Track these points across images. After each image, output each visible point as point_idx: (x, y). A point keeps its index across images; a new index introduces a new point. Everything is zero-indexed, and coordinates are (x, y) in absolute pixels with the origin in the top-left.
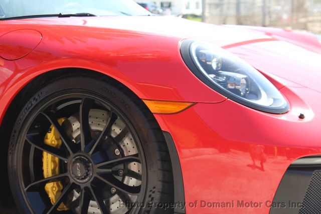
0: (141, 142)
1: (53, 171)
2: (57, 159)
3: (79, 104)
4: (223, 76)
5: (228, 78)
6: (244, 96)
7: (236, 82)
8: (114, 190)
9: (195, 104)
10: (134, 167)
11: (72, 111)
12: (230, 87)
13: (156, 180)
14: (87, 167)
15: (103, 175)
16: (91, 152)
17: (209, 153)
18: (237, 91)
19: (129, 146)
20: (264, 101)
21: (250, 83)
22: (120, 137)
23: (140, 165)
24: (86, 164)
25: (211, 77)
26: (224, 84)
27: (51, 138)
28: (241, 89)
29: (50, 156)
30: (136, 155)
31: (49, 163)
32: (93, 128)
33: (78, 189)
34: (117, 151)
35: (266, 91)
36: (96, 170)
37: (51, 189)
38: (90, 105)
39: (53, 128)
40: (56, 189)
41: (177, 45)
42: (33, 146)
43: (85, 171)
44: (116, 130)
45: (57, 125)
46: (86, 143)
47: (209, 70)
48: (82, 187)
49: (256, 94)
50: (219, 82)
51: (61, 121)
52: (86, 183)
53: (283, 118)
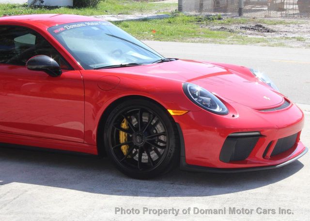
0: (166, 126)
1: (125, 140)
2: (126, 134)
3: (138, 110)
4: (200, 99)
5: (203, 100)
6: (210, 108)
7: (206, 102)
8: (153, 148)
9: (189, 111)
10: (162, 138)
11: (134, 114)
12: (204, 103)
13: (172, 143)
14: (142, 138)
15: (149, 141)
16: (143, 132)
17: (194, 132)
18: (207, 106)
19: (160, 128)
20: (218, 110)
21: (212, 101)
22: (155, 124)
23: (165, 137)
24: (141, 137)
25: (196, 99)
26: (201, 102)
27: (124, 125)
28: (209, 104)
29: (124, 133)
30: (164, 132)
31: (123, 136)
32: (143, 121)
33: (137, 147)
34: (155, 131)
35: (219, 105)
36: (146, 139)
37: (124, 149)
38: (143, 111)
39: (125, 120)
40: (126, 148)
41: (181, 85)
42: (116, 129)
43: (141, 140)
44: (154, 121)
45: (127, 119)
46: (141, 128)
47: (195, 96)
48: (140, 146)
49: (215, 107)
50: (199, 102)
51: (129, 117)
52: (141, 144)
53: (225, 117)
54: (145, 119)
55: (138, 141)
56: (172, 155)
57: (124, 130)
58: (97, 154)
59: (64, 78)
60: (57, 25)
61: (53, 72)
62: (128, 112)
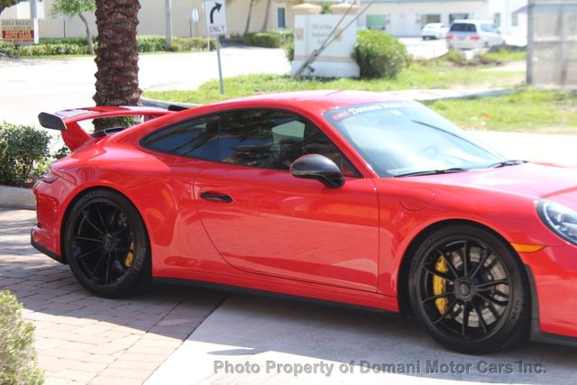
0: (508, 269)
1: (442, 290)
2: (444, 281)
3: (463, 244)
4: (565, 226)
5: (569, 228)
7: (574, 231)
8: (487, 304)
9: (546, 246)
10: (502, 288)
11: (456, 248)
12: (570, 234)
13: (518, 297)
14: (469, 287)
15: (480, 293)
16: (472, 278)
17: (553, 279)
18: (574, 237)
19: (498, 273)
22: (491, 266)
23: (507, 287)
25: (557, 227)
26: (566, 232)
27: (441, 267)
29: (440, 279)
30: (504, 280)
31: (438, 284)
32: (472, 260)
33: (461, 302)
34: (489, 277)
36: (475, 290)
37: (441, 304)
38: (471, 244)
39: (442, 258)
40: (444, 303)
41: (533, 204)
42: (428, 272)
43: (467, 291)
44: (489, 261)
45: (446, 257)
46: (468, 271)
47: (556, 222)
48: (465, 301)
50: (562, 231)
51: (448, 254)
52: (468, 298)
54: (475, 256)
55: (462, 291)
56: (517, 316)
57: (440, 274)
58: (397, 311)
59: (347, 191)
60: (337, 108)
61: (331, 181)
62: (447, 245)
